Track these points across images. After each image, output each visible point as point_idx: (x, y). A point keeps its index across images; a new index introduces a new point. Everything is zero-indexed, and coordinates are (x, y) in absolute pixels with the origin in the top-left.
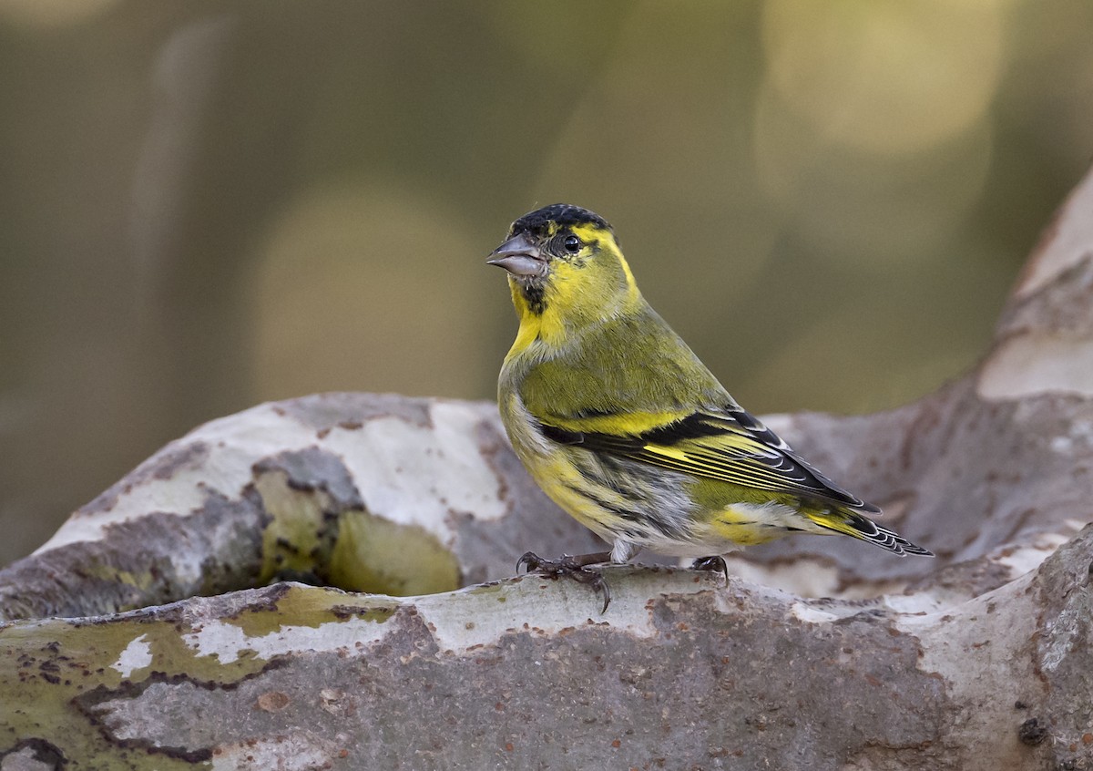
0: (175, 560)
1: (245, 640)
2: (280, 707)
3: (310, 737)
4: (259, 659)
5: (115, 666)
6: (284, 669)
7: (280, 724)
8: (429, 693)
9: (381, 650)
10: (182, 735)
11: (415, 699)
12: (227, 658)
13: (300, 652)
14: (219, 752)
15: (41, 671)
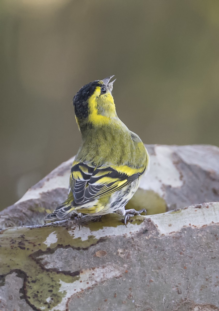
1: (91, 232)
2: (103, 256)
3: (114, 266)
4: (96, 239)
5: (45, 243)
6: (104, 242)
7: (104, 262)
8: (156, 249)
9: (139, 235)
10: (69, 267)
11: (151, 252)
12: (84, 239)
13: (110, 236)
14: (82, 272)
15: (18, 245)
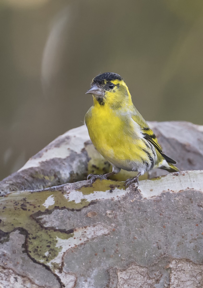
0: (61, 172)
1: (83, 196)
2: (94, 216)
3: (104, 225)
4: (87, 202)
5: (43, 205)
6: (95, 205)
7: (94, 221)
8: (139, 211)
9: (125, 198)
10: (64, 225)
11: (135, 213)
12: (78, 201)
13: (100, 199)
14: (76, 230)
15: (21, 207)
